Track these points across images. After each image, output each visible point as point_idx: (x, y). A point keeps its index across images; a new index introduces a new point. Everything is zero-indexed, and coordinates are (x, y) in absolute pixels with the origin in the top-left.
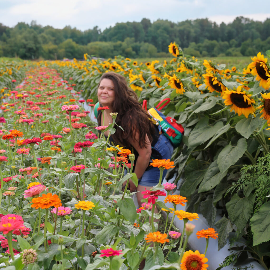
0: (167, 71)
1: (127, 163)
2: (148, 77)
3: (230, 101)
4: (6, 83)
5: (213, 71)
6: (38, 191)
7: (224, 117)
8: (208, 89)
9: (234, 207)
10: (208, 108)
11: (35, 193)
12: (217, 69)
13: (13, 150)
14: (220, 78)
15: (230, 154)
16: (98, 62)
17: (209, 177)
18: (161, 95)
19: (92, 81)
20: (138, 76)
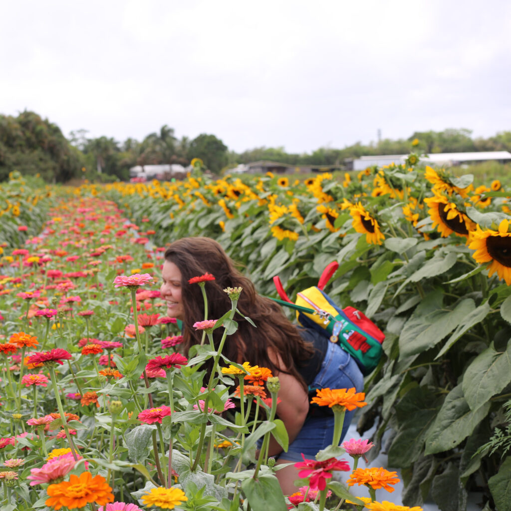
0: (350, 195)
1: (265, 397)
2: (310, 209)
3: (486, 253)
4: (8, 234)
5: (446, 190)
6: (62, 468)
7: (475, 290)
8: (439, 230)
9: (507, 486)
10: (439, 271)
11: (55, 475)
12: (455, 186)
13: (17, 377)
14: (462, 205)
15: (491, 370)
16: (202, 183)
17: (450, 421)
18: (338, 246)
19: (192, 224)
20: (288, 209)
